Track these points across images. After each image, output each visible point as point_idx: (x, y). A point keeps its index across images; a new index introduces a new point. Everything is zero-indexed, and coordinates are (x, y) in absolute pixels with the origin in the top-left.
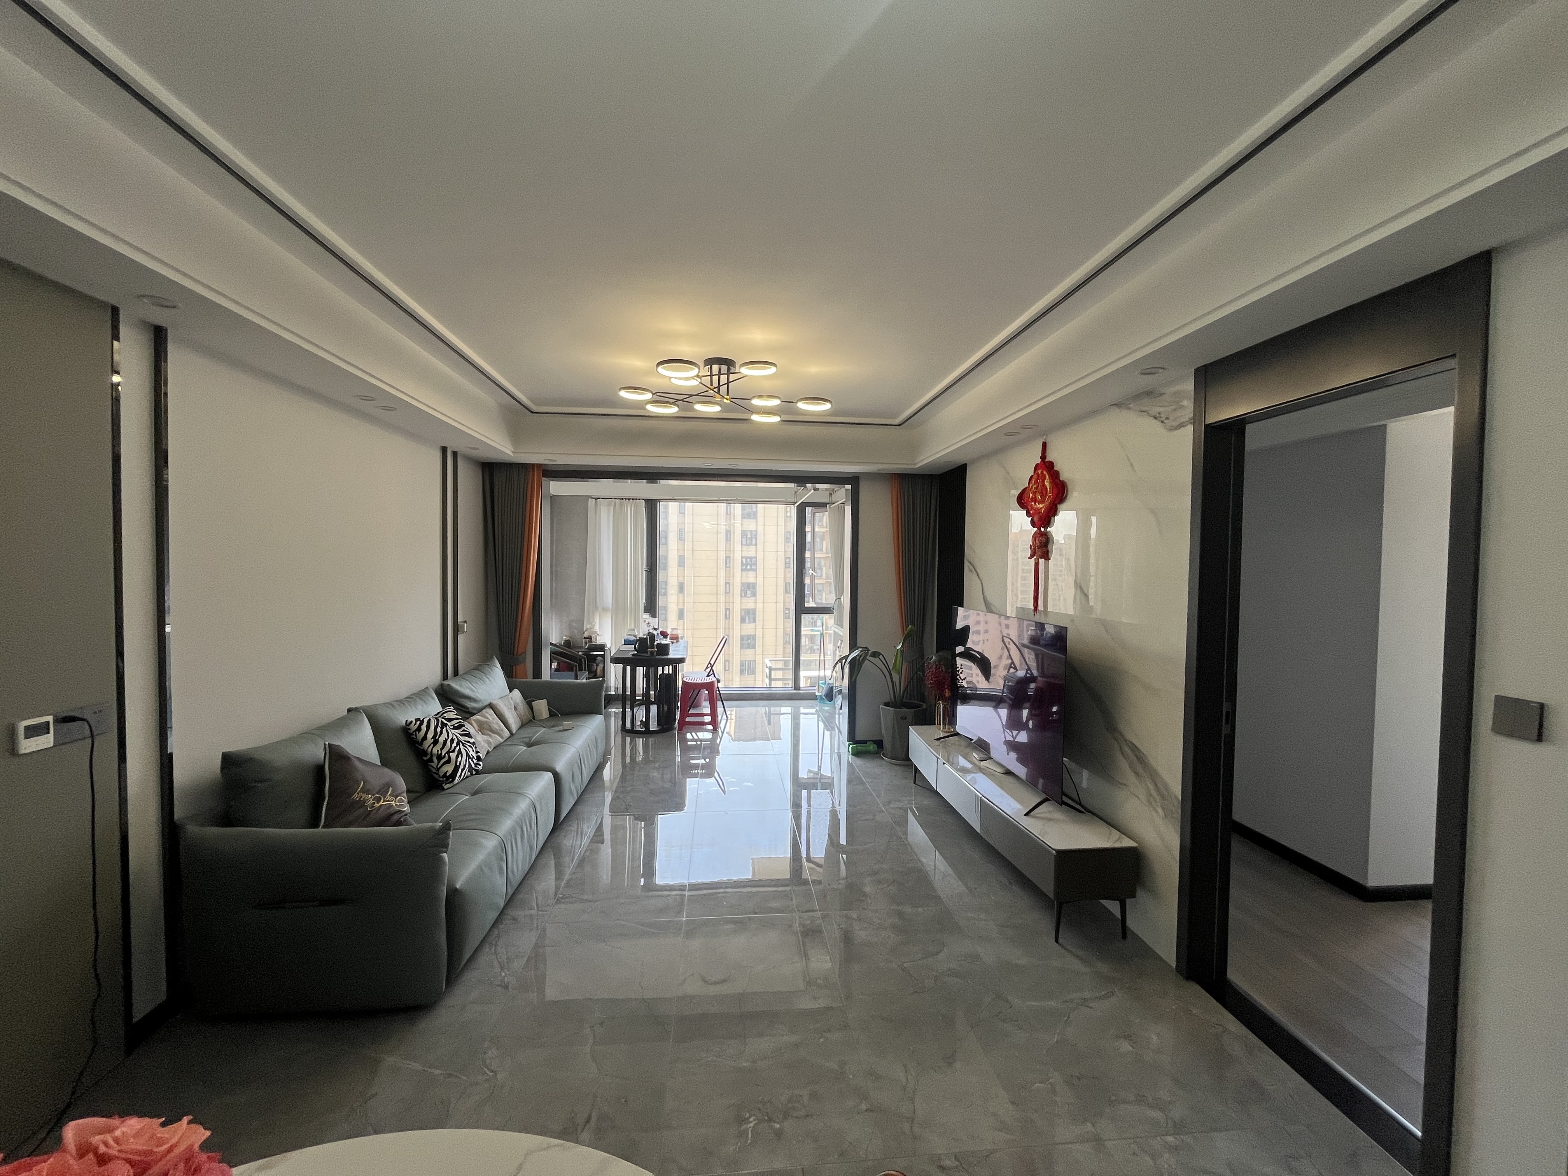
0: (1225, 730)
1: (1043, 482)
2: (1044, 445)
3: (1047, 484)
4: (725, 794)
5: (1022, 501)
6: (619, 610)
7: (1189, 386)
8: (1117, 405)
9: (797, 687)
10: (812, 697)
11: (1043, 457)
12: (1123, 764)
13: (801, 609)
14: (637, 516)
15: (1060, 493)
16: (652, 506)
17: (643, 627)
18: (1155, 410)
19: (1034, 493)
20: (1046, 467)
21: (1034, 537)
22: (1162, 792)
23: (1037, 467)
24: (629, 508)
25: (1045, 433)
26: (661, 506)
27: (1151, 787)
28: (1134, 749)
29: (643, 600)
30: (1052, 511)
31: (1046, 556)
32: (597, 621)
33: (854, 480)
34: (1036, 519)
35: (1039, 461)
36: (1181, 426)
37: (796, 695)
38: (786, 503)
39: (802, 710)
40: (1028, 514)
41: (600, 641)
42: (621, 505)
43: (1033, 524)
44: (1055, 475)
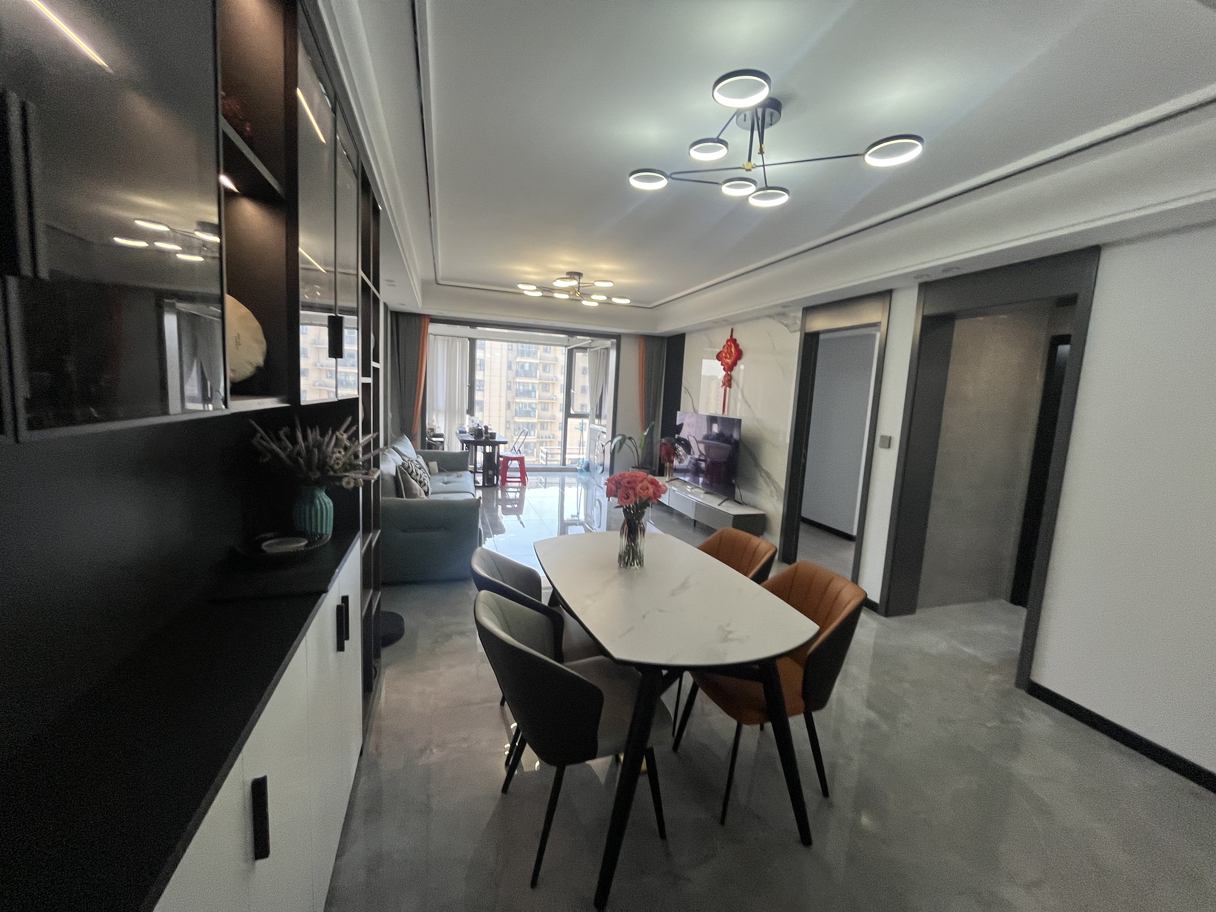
0: (803, 460)
1: (731, 349)
2: (732, 330)
3: (733, 350)
4: (524, 527)
5: (719, 357)
6: (450, 411)
7: (800, 314)
8: (770, 316)
9: (564, 464)
10: (575, 470)
11: (731, 336)
12: (761, 481)
13: (568, 415)
14: (461, 349)
15: (739, 354)
16: (473, 341)
17: (468, 424)
18: (785, 322)
19: (726, 354)
20: (733, 341)
21: (725, 377)
22: (777, 488)
23: (728, 341)
24: (458, 344)
25: (734, 323)
26: (478, 342)
27: (773, 488)
28: (767, 473)
29: (466, 407)
30: (735, 364)
31: (730, 386)
32: (434, 418)
33: (618, 337)
34: (726, 367)
35: (729, 338)
36: (796, 331)
37: (563, 469)
38: (562, 346)
39: (567, 480)
40: (722, 365)
41: (437, 432)
42: (453, 341)
43: (724, 369)
44: (737, 346)
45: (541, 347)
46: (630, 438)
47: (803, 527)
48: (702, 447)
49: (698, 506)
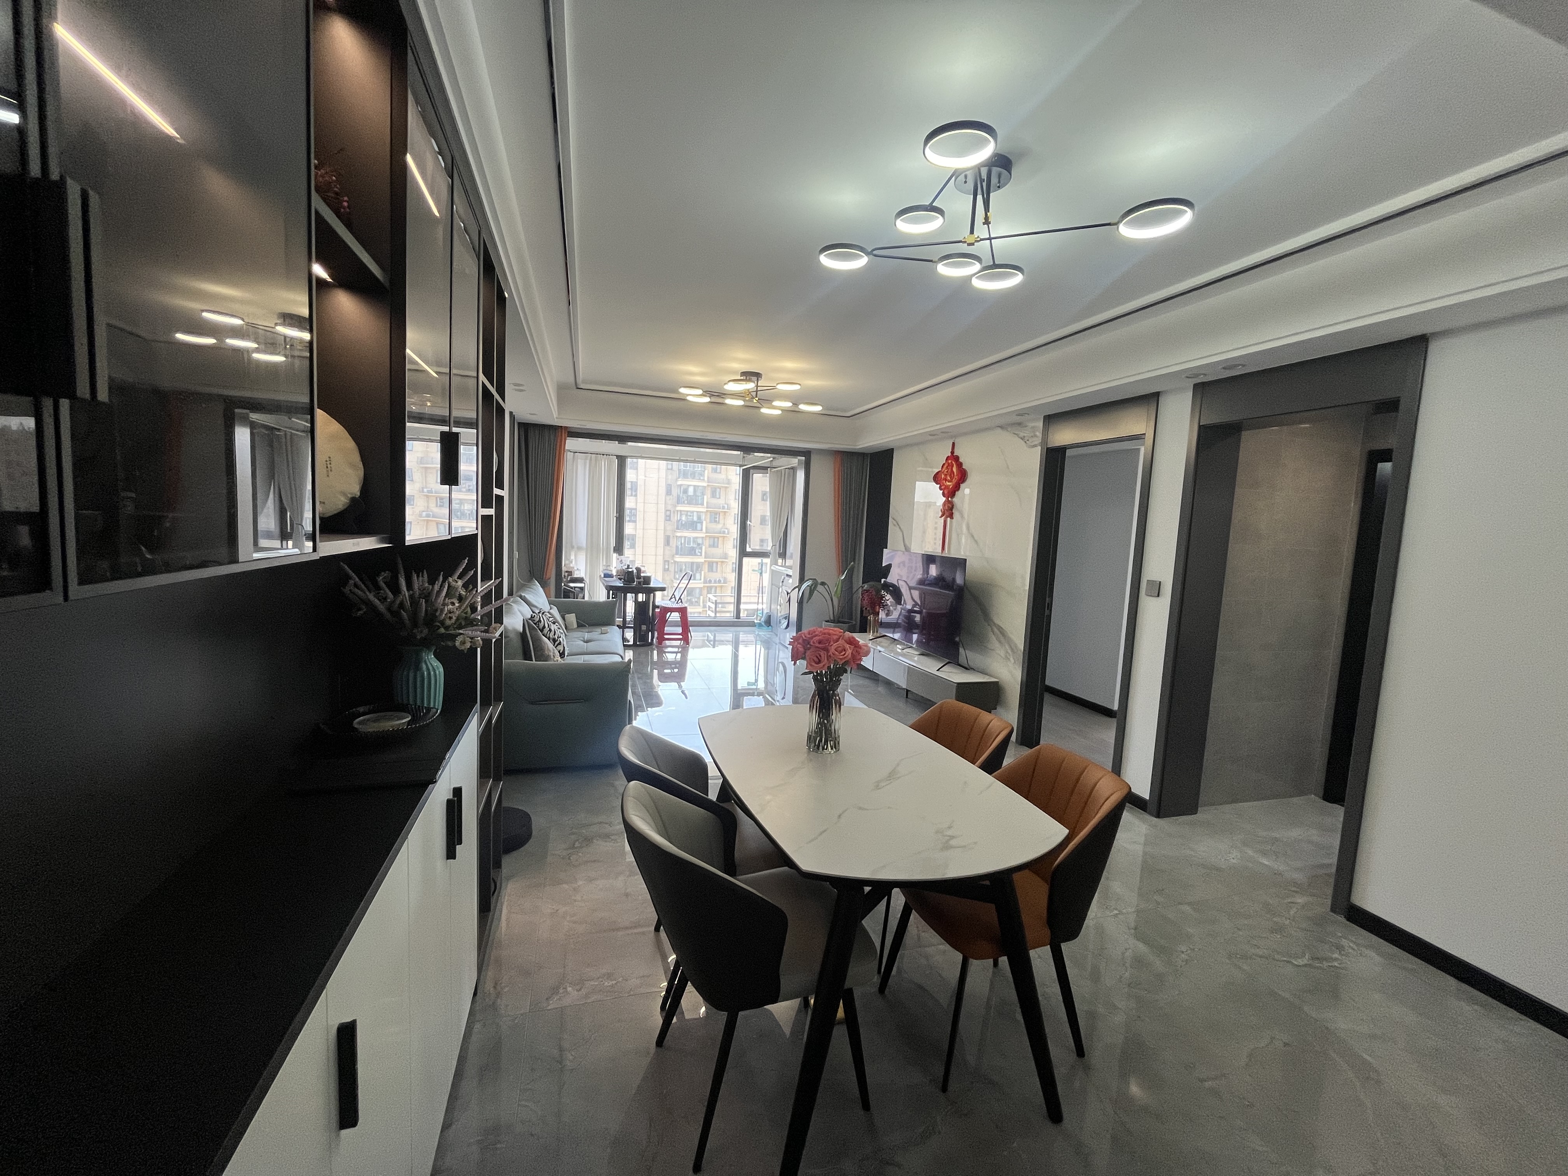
0: (1047, 612)
1: (952, 469)
2: (954, 444)
3: (955, 469)
4: (686, 698)
5: (936, 479)
6: (593, 549)
7: (1040, 424)
8: (1001, 427)
9: (738, 616)
10: (752, 624)
11: (952, 452)
12: (993, 638)
13: (743, 553)
14: (607, 470)
15: (963, 476)
16: (622, 460)
17: (615, 565)
18: (1022, 434)
19: (946, 475)
20: (954, 458)
21: (944, 504)
22: (1013, 650)
23: (948, 458)
24: (603, 463)
25: (955, 437)
26: (629, 460)
27: (1007, 647)
28: (1000, 628)
29: (613, 543)
30: (957, 487)
31: (951, 516)
32: (573, 557)
33: (807, 454)
34: (946, 492)
35: (950, 454)
36: (1035, 446)
37: (737, 623)
38: (735, 465)
39: (742, 637)
40: (941, 489)
41: (576, 575)
42: (596, 459)
43: (944, 495)
44: (960, 465)
45: (710, 466)
46: (823, 584)
47: (1047, 697)
48: (916, 594)
49: (911, 671)
